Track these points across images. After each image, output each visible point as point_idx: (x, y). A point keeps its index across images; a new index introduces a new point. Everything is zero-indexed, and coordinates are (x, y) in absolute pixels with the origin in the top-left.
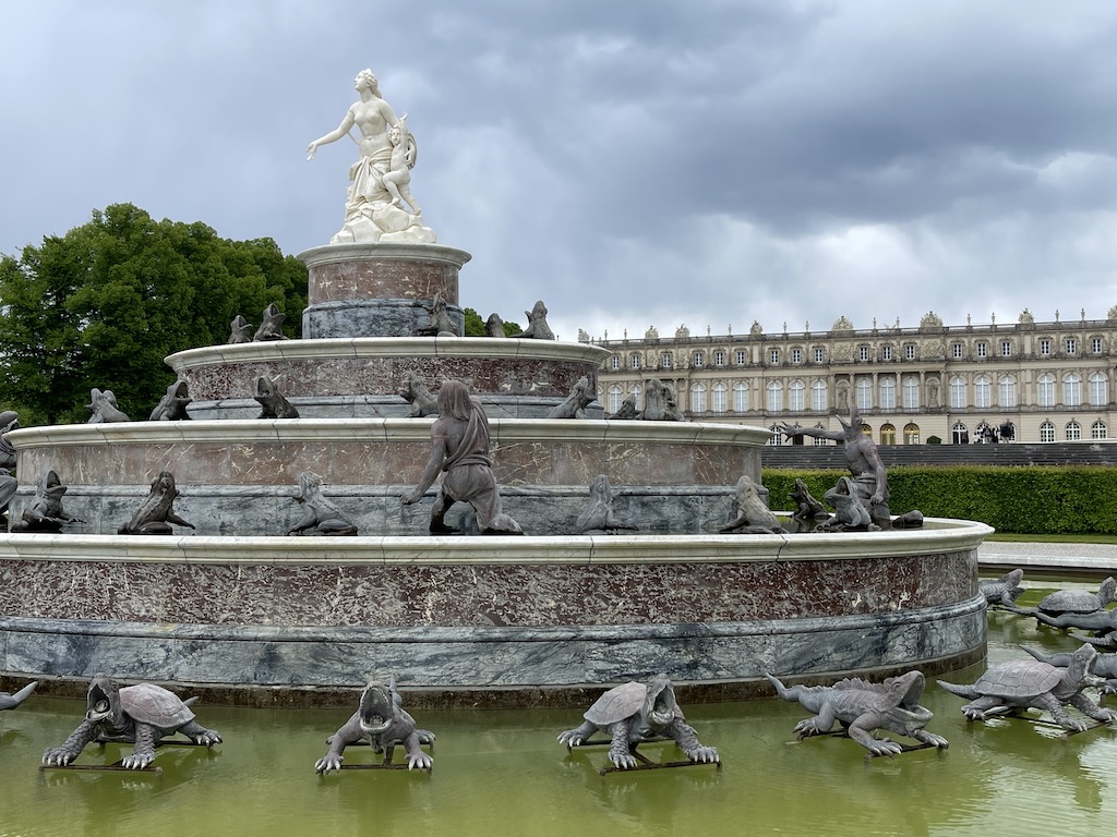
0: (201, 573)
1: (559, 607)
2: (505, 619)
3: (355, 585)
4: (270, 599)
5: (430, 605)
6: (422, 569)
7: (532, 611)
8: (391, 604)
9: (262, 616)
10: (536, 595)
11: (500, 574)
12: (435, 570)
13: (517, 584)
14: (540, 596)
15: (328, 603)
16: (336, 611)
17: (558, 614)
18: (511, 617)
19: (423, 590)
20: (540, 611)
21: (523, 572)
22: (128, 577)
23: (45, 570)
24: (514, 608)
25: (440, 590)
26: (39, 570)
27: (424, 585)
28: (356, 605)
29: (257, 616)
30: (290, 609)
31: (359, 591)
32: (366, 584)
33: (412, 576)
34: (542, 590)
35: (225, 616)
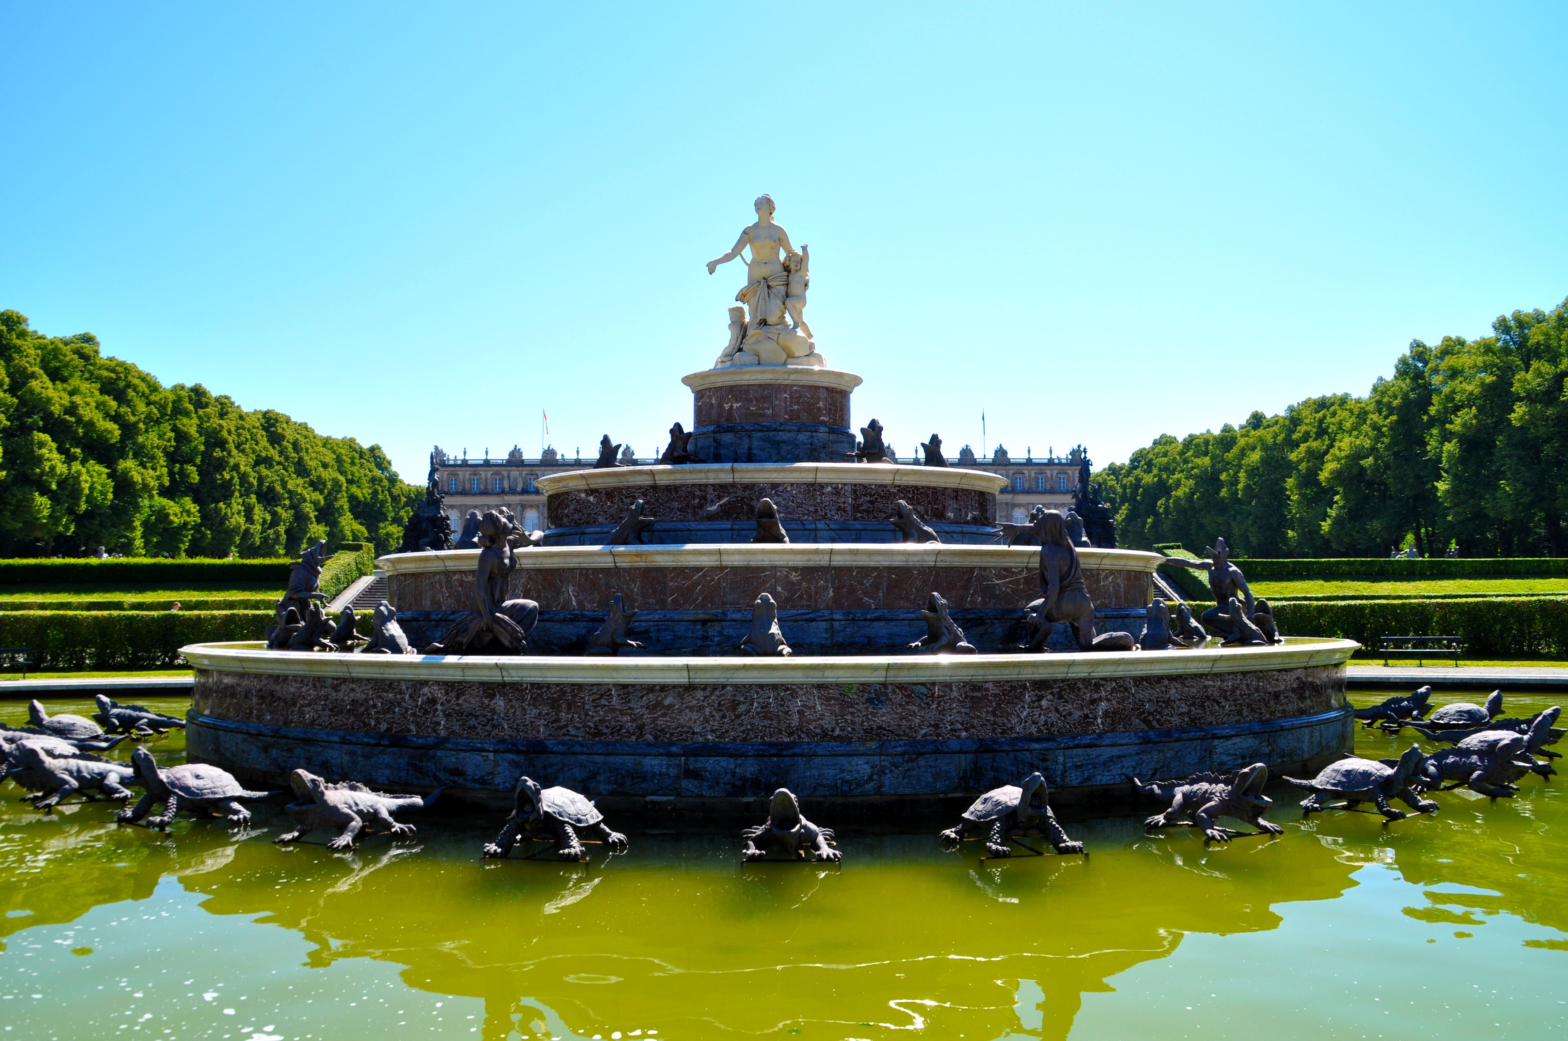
0: (898, 691)
1: (1190, 711)
2: (1155, 723)
3: (1040, 698)
4: (966, 714)
5: (1100, 713)
6: (1093, 681)
7: (1172, 716)
9: (960, 730)
10: (1175, 701)
11: (1150, 684)
12: (1104, 682)
13: (1162, 692)
14: (1177, 702)
15: (1018, 716)
16: (1026, 722)
17: (1189, 717)
18: (1158, 721)
19: (1095, 701)
20: (1178, 715)
21: (1166, 682)
22: (819, 698)
23: (718, 693)
24: (1160, 713)
25: (1108, 700)
26: (711, 694)
27: (1096, 696)
28: (1042, 717)
29: (955, 730)
30: (986, 722)
31: (1044, 703)
32: (1050, 697)
33: (1086, 688)
34: (1179, 697)
35: (924, 731)
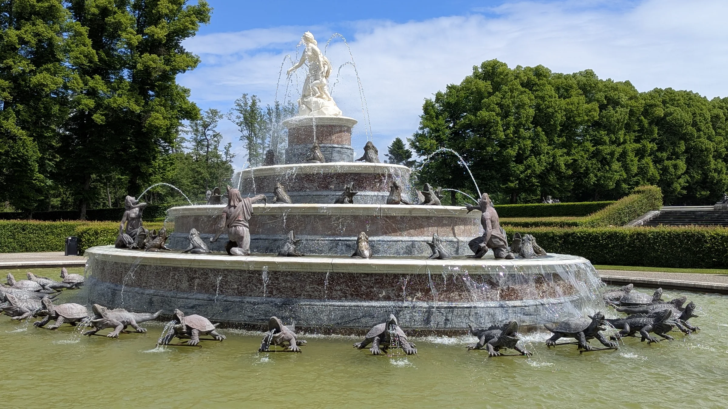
8: (185, 283)
19: (194, 278)
27: (195, 276)
